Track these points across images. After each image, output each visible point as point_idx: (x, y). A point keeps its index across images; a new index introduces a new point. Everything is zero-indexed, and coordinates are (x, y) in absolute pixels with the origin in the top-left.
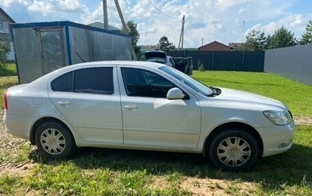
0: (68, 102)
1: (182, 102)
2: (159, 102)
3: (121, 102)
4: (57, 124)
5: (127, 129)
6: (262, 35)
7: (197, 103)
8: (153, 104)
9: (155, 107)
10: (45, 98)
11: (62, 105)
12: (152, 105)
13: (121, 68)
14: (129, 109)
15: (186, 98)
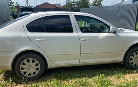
2: (102, 35)
3: (79, 37)
4: (34, 55)
5: (83, 53)
11: (39, 41)
12: (98, 37)
13: (74, 15)
14: (84, 40)
15: (115, 32)
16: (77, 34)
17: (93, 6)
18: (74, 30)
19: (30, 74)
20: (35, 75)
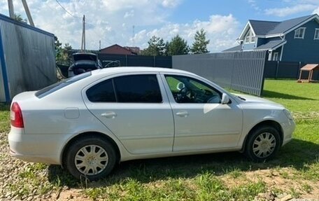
0: (114, 113)
1: (226, 106)
3: (172, 110)
6: (162, 41)
7: (238, 106)
8: (203, 110)
9: (205, 112)
10: (83, 111)
11: (107, 117)
13: (165, 75)
14: (181, 116)
15: (230, 102)
16: (168, 105)
17: (193, 51)
18: (163, 98)
19: (91, 171)
20: (99, 172)
